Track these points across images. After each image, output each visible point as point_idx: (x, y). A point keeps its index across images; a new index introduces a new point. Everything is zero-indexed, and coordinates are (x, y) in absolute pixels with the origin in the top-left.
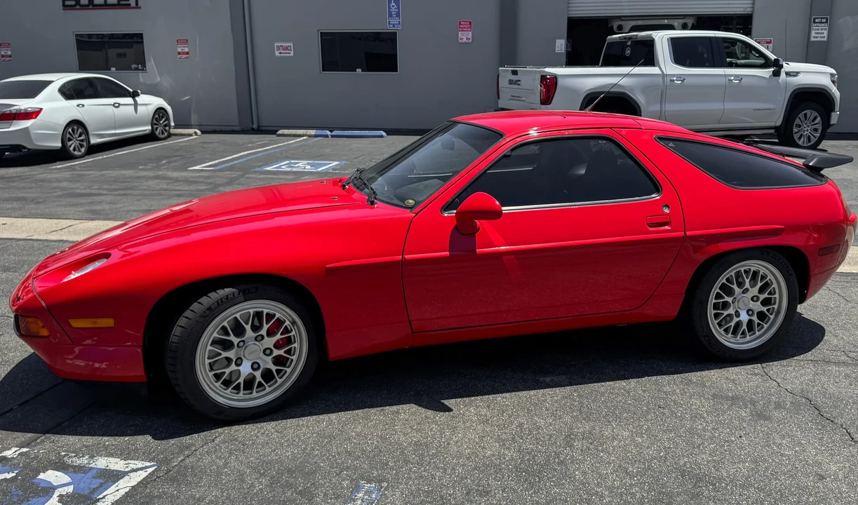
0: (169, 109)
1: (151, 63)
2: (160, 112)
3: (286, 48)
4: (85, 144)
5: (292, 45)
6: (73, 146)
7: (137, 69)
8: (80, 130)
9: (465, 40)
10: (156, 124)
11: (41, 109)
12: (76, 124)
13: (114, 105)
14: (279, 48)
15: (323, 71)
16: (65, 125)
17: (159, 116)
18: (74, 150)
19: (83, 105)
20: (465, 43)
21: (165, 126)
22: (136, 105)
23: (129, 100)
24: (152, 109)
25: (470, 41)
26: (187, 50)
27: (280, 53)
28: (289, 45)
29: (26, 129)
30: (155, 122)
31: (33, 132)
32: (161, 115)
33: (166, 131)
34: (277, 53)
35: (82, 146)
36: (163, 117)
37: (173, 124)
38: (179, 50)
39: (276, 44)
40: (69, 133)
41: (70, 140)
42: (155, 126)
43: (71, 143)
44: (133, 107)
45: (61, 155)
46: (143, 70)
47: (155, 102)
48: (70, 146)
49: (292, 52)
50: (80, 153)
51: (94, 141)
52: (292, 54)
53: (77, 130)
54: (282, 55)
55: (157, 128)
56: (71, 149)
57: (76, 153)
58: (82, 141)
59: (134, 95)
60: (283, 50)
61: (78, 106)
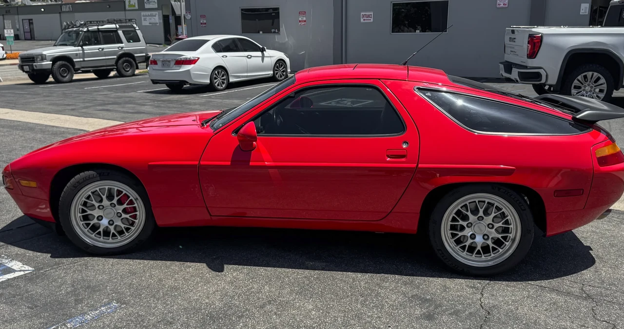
0: (287, 60)
1: (283, 29)
2: (280, 62)
3: (369, 16)
4: (225, 82)
5: (372, 13)
6: (218, 82)
7: (275, 32)
8: (223, 73)
9: (502, 5)
10: (276, 70)
11: (199, 58)
12: (221, 69)
13: (247, 57)
14: (363, 16)
15: (392, 32)
16: (213, 69)
17: (279, 65)
18: (218, 85)
19: (226, 56)
20: (502, 8)
21: (283, 71)
22: (263, 57)
23: (260, 54)
24: (274, 60)
25: (507, 6)
26: (305, 19)
27: (364, 20)
28: (371, 13)
29: (188, 71)
30: (276, 68)
31: (192, 72)
32: (281, 64)
33: (283, 75)
34: (362, 20)
35: (223, 83)
36: (282, 66)
37: (289, 70)
38: (300, 19)
39: (362, 14)
40: (216, 74)
41: (216, 78)
42: (276, 72)
43: (216, 81)
44: (261, 58)
45: (209, 88)
46: (278, 33)
47: (277, 55)
48: (216, 83)
49: (372, 19)
50: (222, 88)
51: (232, 80)
52: (372, 21)
53: (221, 73)
54: (365, 21)
55: (277, 73)
56: (216, 85)
57: (219, 87)
58: (224, 79)
59: (262, 50)
60: (366, 17)
61: (223, 57)
